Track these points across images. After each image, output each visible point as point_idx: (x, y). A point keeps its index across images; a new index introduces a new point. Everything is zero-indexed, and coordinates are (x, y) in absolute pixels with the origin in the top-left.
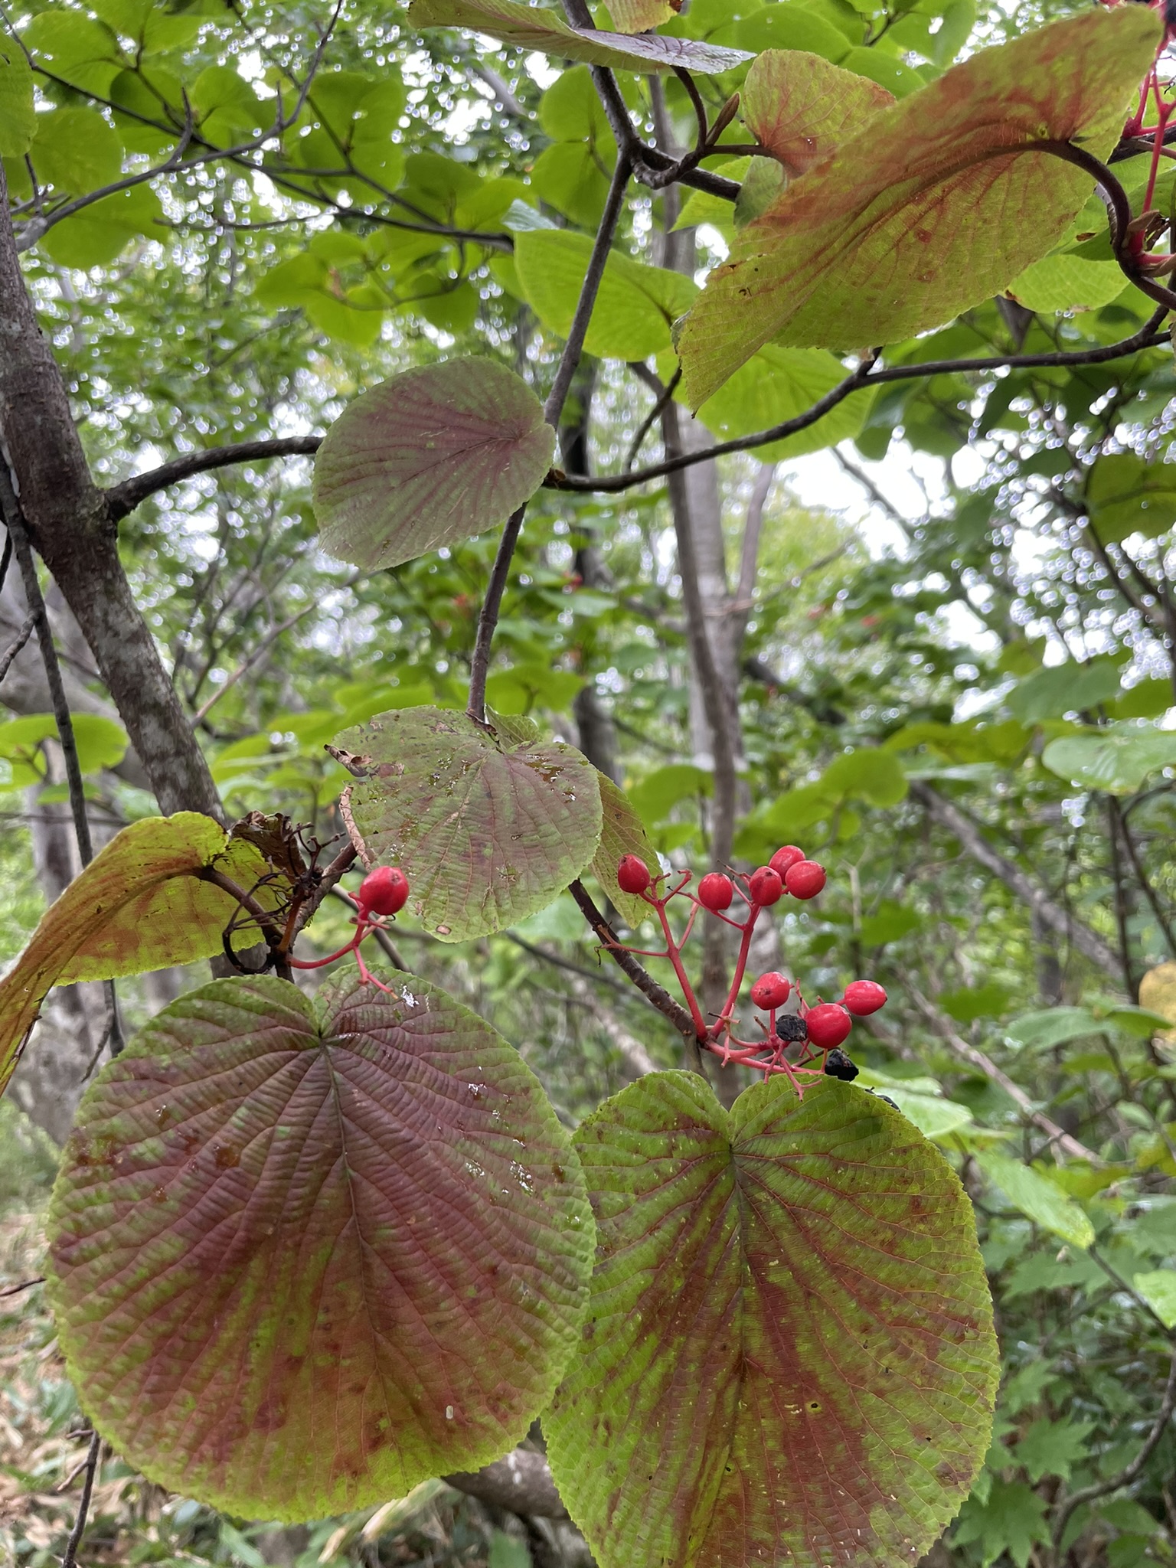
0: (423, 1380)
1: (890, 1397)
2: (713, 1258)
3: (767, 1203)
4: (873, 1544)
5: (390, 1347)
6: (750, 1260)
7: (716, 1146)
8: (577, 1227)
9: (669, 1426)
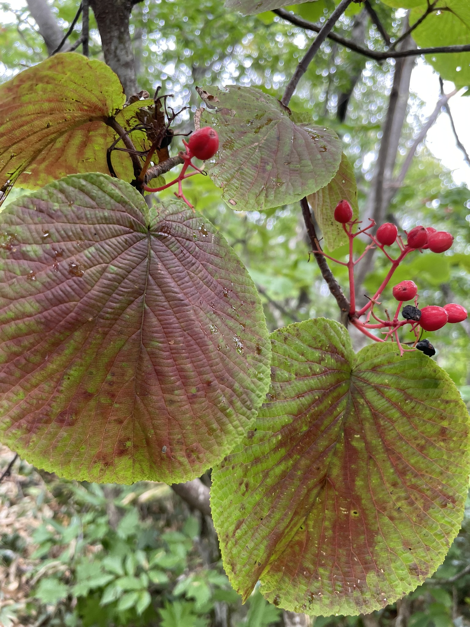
0: (155, 427)
1: (397, 522)
2: (326, 422)
3: (363, 405)
4: (364, 589)
5: (142, 405)
6: (345, 431)
7: (345, 368)
8: (260, 379)
9: (279, 497)
